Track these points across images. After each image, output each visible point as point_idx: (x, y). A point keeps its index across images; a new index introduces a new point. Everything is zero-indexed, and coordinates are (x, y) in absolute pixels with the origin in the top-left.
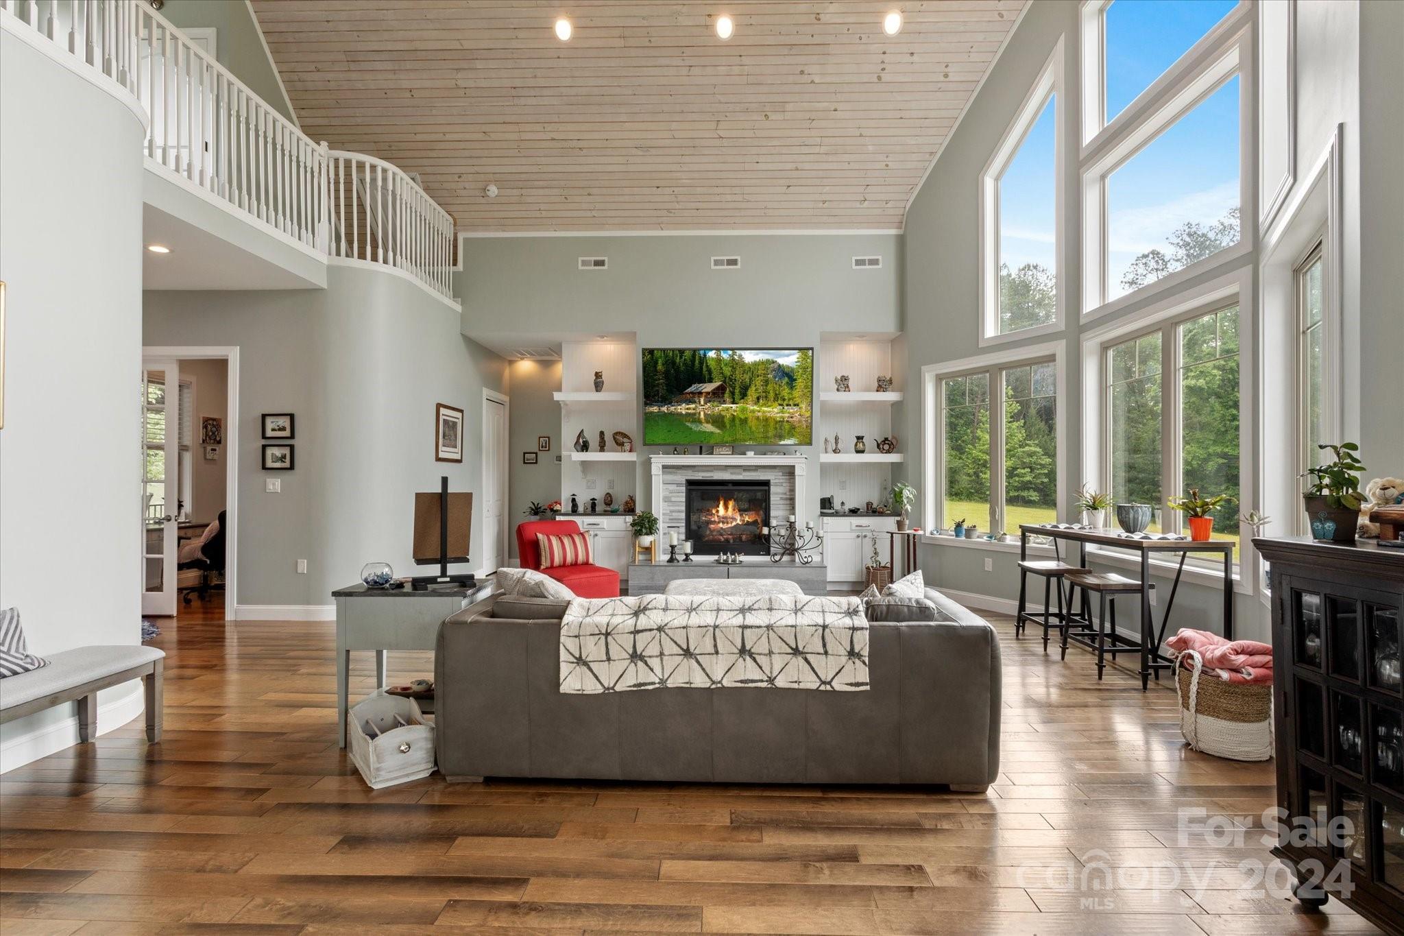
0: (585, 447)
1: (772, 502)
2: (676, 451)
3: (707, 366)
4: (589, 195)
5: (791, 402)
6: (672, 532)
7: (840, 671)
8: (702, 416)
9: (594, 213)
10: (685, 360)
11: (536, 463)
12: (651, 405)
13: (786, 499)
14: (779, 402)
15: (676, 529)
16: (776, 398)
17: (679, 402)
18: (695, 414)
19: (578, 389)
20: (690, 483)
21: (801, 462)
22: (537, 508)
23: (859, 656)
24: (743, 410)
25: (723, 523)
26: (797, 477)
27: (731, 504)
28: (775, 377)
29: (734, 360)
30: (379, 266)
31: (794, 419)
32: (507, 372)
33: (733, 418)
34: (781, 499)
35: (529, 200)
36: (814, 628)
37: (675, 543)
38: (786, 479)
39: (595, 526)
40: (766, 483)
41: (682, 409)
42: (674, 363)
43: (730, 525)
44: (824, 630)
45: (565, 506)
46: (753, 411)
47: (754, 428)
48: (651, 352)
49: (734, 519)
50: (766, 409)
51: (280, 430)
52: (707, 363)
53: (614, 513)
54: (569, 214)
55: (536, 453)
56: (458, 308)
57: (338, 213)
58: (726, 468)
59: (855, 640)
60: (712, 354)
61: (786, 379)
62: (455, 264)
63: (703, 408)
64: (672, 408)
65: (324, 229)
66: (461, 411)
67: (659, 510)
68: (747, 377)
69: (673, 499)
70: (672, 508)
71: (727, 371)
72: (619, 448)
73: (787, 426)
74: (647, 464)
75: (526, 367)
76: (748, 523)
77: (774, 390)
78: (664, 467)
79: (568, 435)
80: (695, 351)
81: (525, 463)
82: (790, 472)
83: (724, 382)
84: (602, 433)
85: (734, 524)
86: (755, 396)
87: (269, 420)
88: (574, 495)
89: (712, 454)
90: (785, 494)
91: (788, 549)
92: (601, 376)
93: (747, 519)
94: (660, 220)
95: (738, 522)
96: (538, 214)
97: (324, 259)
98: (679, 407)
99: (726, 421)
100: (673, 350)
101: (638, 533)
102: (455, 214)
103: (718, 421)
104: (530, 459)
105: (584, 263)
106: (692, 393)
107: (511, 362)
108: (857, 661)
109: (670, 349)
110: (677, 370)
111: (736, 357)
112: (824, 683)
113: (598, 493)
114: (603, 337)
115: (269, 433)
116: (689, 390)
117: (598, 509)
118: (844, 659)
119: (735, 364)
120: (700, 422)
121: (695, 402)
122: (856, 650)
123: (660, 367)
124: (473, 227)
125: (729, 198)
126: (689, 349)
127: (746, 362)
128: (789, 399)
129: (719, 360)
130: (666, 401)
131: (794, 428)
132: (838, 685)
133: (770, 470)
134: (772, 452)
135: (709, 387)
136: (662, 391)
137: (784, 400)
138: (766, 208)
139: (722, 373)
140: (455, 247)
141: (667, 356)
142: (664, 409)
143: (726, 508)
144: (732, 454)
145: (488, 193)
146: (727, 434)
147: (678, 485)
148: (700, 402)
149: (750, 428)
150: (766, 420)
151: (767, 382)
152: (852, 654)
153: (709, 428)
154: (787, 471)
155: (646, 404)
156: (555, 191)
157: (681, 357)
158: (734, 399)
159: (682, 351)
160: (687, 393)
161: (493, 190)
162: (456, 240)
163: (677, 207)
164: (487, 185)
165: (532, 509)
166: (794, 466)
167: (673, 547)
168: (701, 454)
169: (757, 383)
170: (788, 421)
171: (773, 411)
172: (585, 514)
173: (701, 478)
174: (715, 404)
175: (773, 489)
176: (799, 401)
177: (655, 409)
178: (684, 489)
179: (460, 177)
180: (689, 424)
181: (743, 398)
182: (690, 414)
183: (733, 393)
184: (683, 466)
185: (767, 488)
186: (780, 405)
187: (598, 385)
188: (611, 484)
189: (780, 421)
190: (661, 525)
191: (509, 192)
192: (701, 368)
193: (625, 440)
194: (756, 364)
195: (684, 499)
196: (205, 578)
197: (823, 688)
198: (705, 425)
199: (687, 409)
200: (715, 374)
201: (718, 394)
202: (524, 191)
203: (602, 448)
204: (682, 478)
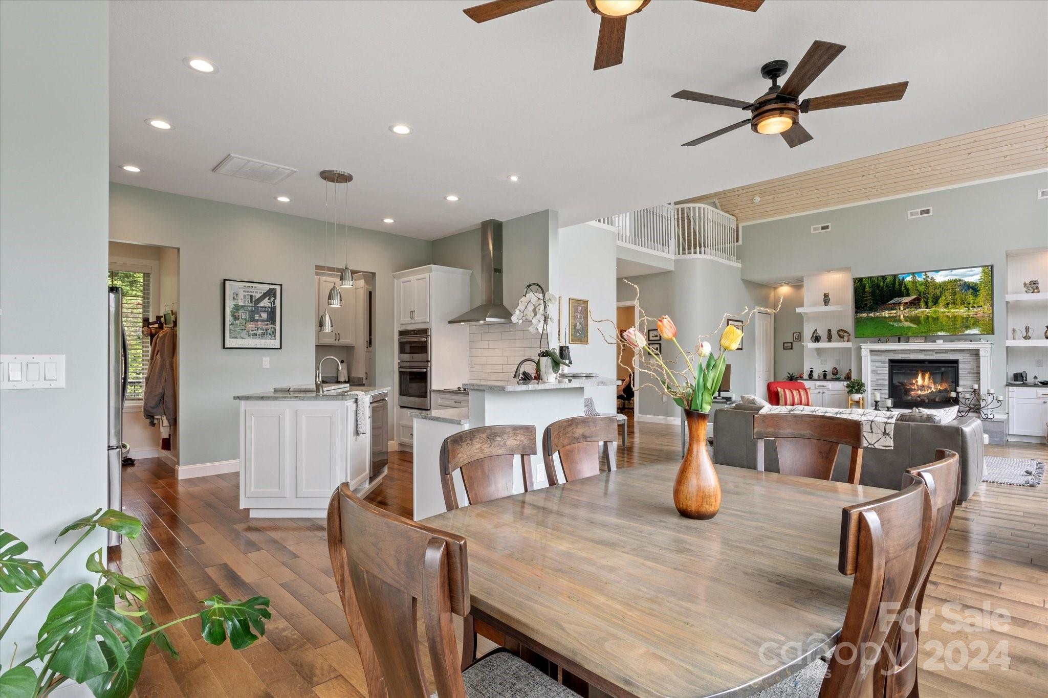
0: (817, 339)
1: (960, 375)
2: (880, 341)
3: (905, 286)
4: (816, 189)
5: (975, 305)
6: (876, 393)
7: (878, 440)
8: (902, 317)
9: (820, 199)
10: (887, 284)
11: (792, 349)
12: (861, 313)
13: (974, 373)
14: (965, 305)
15: (879, 391)
16: (963, 303)
17: (884, 310)
18: (896, 317)
19: (814, 305)
20: (892, 361)
21: (985, 348)
22: (791, 377)
23: (888, 435)
24: (935, 312)
25: (921, 390)
26: (981, 358)
27: (927, 376)
28: (962, 290)
29: (927, 281)
30: (698, 256)
31: (978, 315)
32: (772, 295)
33: (927, 317)
34: (969, 373)
35: (778, 200)
36: (867, 422)
37: (878, 399)
38: (973, 359)
39: (824, 387)
40: (956, 362)
41: (886, 314)
42: (878, 286)
43: (926, 392)
44: (871, 423)
45: (806, 376)
46: (944, 312)
47: (944, 323)
48: (861, 280)
49: (929, 387)
50: (954, 310)
51: (655, 336)
52: (905, 284)
53: (837, 379)
54: (805, 202)
55: (792, 343)
56: (739, 265)
57: (678, 225)
58: (921, 351)
59: (887, 427)
60: (909, 279)
61: (971, 291)
62: (737, 241)
63: (902, 313)
64: (878, 314)
65: (673, 243)
66: (742, 322)
67: (867, 378)
68: (938, 292)
69: (879, 372)
70: (878, 378)
71: (922, 289)
72: (842, 339)
73: (972, 321)
74: (859, 349)
75: (785, 290)
76: (940, 391)
77: (961, 298)
78: (872, 351)
79: (807, 333)
80: (895, 276)
81: (784, 349)
82: (976, 354)
83: (920, 295)
84: (829, 331)
85: (929, 391)
86: (945, 303)
87: (651, 332)
88: (812, 368)
89: (908, 342)
90: (973, 369)
91: (973, 408)
92: (828, 296)
93: (939, 387)
94: (868, 194)
95: (933, 389)
96: (785, 206)
97: (672, 257)
98: (883, 313)
99: (922, 319)
100: (878, 277)
101: (850, 392)
102: (737, 215)
103: (915, 320)
104: (788, 347)
105: (815, 229)
106: (893, 304)
107: (775, 288)
108: (887, 436)
109: (875, 277)
110: (881, 290)
111: (929, 280)
112: (870, 444)
113: (829, 368)
114: (829, 272)
115: (651, 338)
116: (891, 302)
117: (828, 377)
118: (881, 436)
119: (927, 284)
120: (900, 321)
121: (896, 309)
122: (887, 432)
123: (867, 289)
124: (748, 219)
125: (919, 171)
126: (891, 275)
127: (938, 282)
128: (974, 303)
129: (915, 282)
130: (872, 309)
131: (978, 321)
132: (877, 445)
133: (958, 353)
134: (959, 340)
135: (907, 299)
136: (870, 303)
137: (969, 304)
138: (951, 171)
139: (918, 290)
140: (737, 231)
141: (873, 282)
142: (872, 315)
143: (923, 379)
144: (925, 342)
145: (754, 201)
146: (922, 327)
147: (883, 362)
148: (900, 309)
149: (941, 323)
150: (955, 317)
151: (955, 294)
152: (885, 433)
153: (908, 324)
154: (974, 353)
155: (856, 312)
156: (794, 192)
157: (884, 282)
158: (927, 305)
159: (884, 278)
160: (890, 304)
161: (757, 199)
162: (738, 228)
163: (879, 184)
164: (754, 197)
165: (789, 377)
166: (979, 350)
167: (877, 402)
168: (899, 342)
169: (946, 294)
170: (972, 317)
171: (961, 311)
172: (819, 380)
173: (900, 358)
174: (912, 309)
175: (961, 366)
176: (982, 304)
177: (864, 315)
178: (887, 365)
179: (738, 196)
180: (891, 323)
181: (935, 305)
182: (892, 317)
183: (926, 302)
184: (887, 350)
185: (956, 365)
186: (966, 307)
187: (826, 300)
188: (838, 362)
189: (966, 318)
190: (869, 387)
191: (767, 198)
192: (900, 288)
193: (846, 334)
194: (945, 283)
195: (887, 372)
196: (624, 404)
197: (870, 446)
198: (905, 323)
199: (890, 314)
200: (911, 291)
201: (915, 303)
202: (775, 196)
203: (830, 339)
204: (886, 358)
